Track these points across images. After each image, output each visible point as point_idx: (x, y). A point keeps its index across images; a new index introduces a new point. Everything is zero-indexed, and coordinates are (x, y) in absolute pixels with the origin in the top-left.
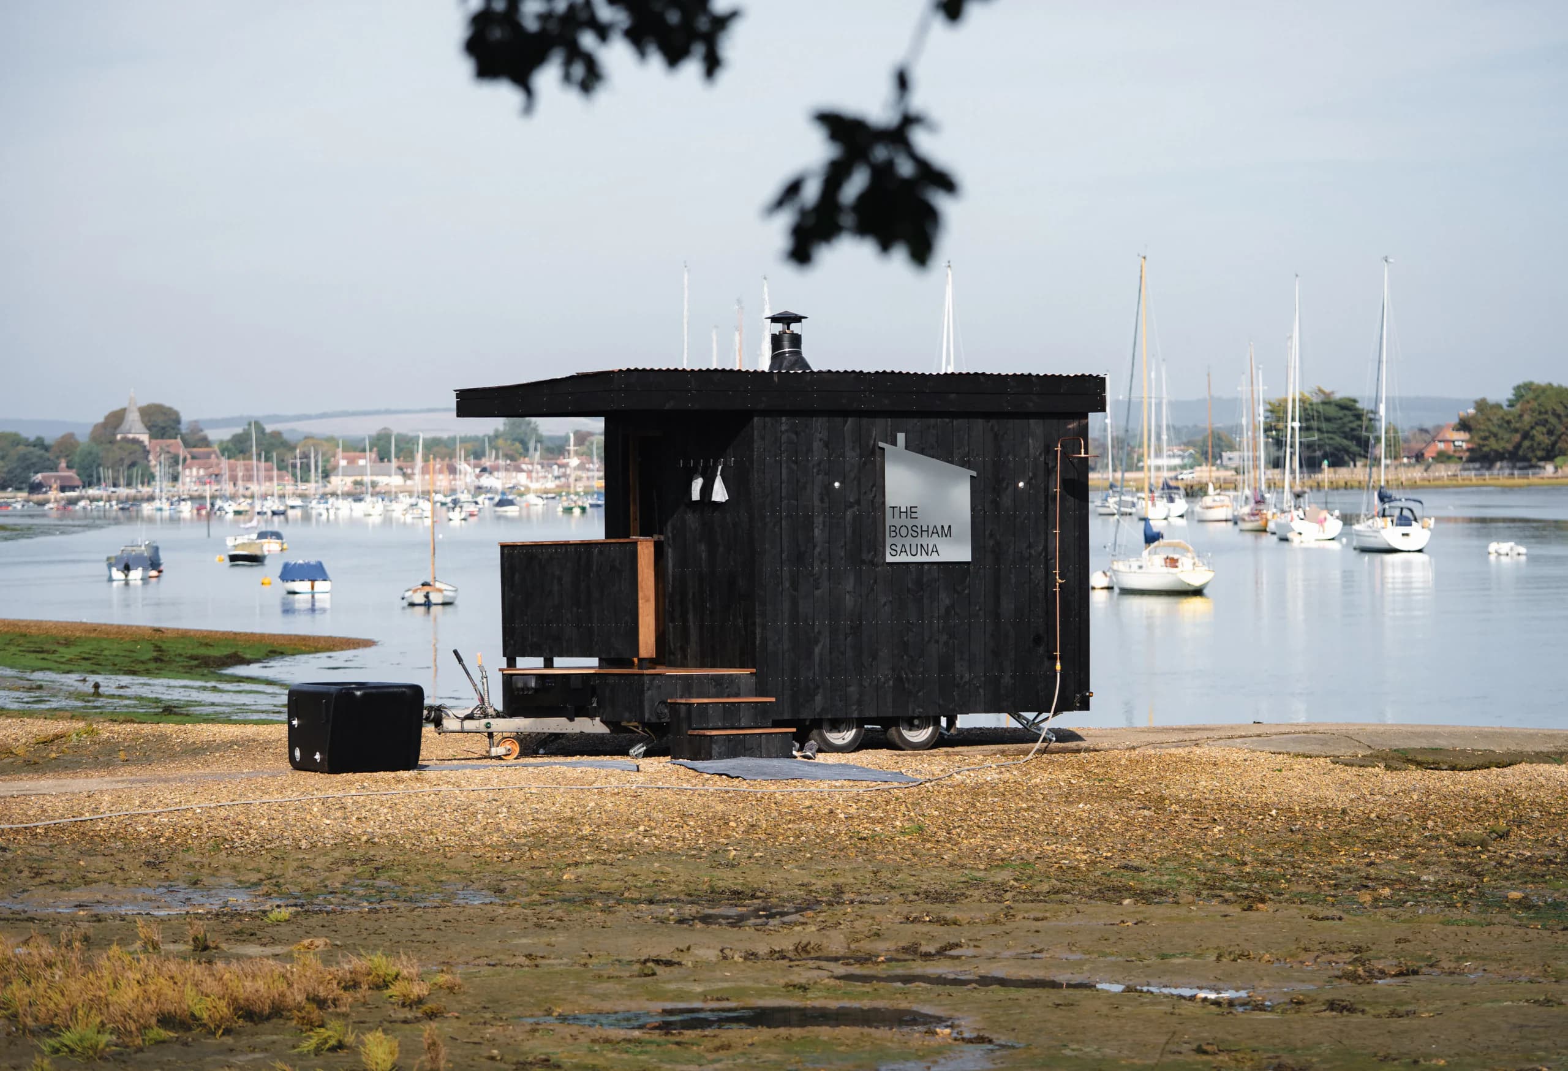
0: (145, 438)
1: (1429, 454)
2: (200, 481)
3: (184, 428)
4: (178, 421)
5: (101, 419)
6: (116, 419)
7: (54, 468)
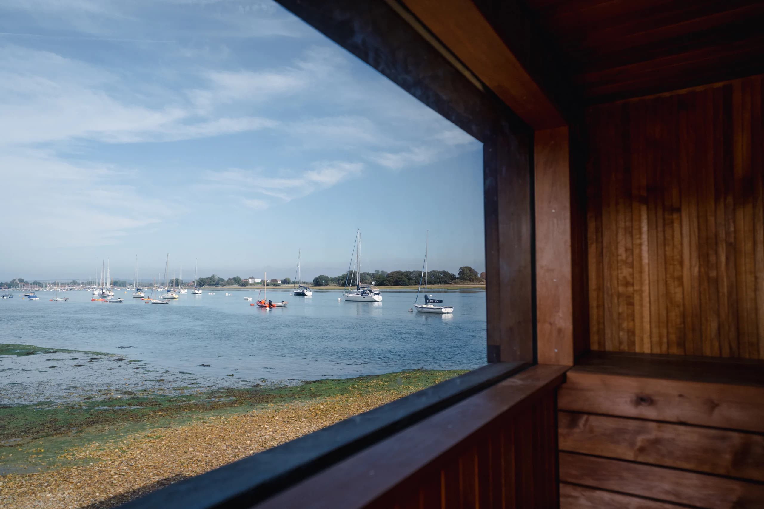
0: (19, 283)
1: (189, 285)
2: (27, 288)
3: (25, 281)
4: (24, 280)
5: (12, 280)
6: (14, 280)
7: (4, 286)
